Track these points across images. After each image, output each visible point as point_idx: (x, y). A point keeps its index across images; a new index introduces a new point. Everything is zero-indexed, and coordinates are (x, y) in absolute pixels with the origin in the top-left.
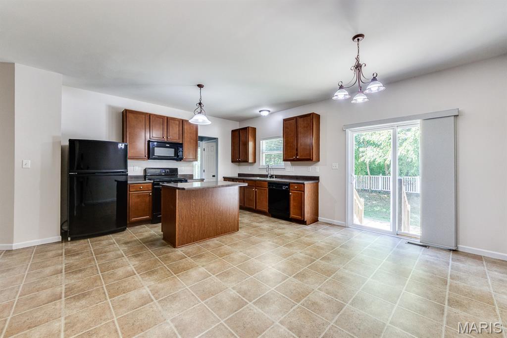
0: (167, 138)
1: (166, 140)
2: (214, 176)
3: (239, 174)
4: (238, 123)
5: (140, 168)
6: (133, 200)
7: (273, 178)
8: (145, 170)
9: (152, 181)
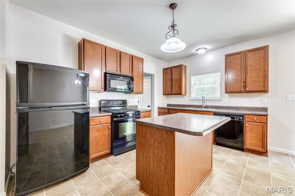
0: (120, 71)
1: (119, 73)
2: (149, 106)
3: (167, 104)
4: (167, 63)
5: (95, 100)
6: (93, 135)
7: (209, 108)
8: (100, 102)
9: (111, 114)
